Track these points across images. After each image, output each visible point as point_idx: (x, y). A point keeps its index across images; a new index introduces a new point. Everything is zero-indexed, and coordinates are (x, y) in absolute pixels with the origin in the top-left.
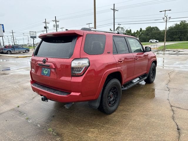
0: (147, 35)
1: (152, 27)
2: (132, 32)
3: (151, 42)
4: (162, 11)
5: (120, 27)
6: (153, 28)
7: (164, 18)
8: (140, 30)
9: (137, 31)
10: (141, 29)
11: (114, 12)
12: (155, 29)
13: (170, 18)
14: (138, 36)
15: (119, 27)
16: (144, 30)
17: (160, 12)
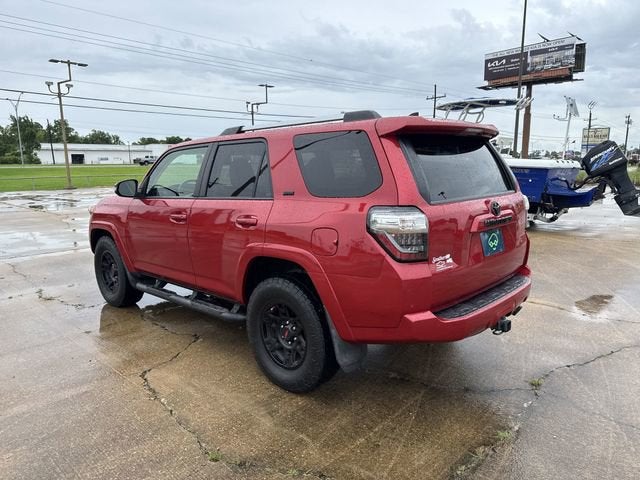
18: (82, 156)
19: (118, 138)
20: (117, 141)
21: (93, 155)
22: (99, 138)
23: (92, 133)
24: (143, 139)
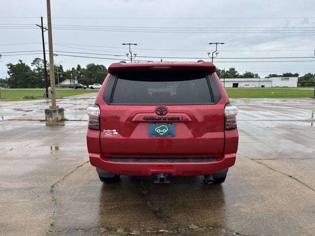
0: (90, 76)
1: (96, 64)
2: (65, 70)
3: (92, 88)
4: (125, 44)
5: (40, 59)
6: (98, 66)
7: (127, 55)
8: (77, 68)
9: (73, 69)
10: (79, 66)
11: (43, 32)
12: (100, 68)
13: (135, 55)
14: (76, 77)
15: (38, 59)
16: (84, 69)
17: (123, 44)
18: (238, 84)
19: (257, 75)
20: (257, 76)
21: (243, 84)
22: (248, 75)
23: (245, 73)
24: (270, 75)
